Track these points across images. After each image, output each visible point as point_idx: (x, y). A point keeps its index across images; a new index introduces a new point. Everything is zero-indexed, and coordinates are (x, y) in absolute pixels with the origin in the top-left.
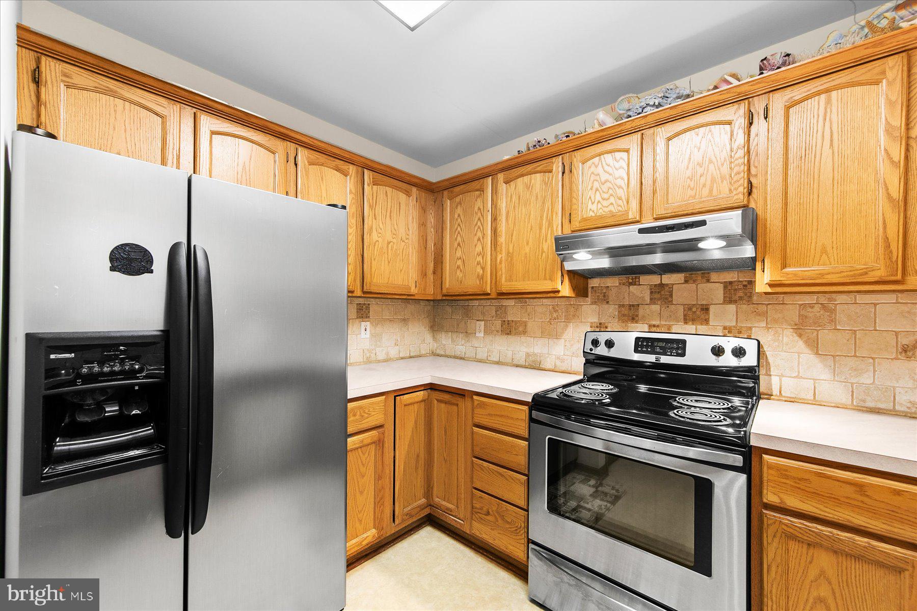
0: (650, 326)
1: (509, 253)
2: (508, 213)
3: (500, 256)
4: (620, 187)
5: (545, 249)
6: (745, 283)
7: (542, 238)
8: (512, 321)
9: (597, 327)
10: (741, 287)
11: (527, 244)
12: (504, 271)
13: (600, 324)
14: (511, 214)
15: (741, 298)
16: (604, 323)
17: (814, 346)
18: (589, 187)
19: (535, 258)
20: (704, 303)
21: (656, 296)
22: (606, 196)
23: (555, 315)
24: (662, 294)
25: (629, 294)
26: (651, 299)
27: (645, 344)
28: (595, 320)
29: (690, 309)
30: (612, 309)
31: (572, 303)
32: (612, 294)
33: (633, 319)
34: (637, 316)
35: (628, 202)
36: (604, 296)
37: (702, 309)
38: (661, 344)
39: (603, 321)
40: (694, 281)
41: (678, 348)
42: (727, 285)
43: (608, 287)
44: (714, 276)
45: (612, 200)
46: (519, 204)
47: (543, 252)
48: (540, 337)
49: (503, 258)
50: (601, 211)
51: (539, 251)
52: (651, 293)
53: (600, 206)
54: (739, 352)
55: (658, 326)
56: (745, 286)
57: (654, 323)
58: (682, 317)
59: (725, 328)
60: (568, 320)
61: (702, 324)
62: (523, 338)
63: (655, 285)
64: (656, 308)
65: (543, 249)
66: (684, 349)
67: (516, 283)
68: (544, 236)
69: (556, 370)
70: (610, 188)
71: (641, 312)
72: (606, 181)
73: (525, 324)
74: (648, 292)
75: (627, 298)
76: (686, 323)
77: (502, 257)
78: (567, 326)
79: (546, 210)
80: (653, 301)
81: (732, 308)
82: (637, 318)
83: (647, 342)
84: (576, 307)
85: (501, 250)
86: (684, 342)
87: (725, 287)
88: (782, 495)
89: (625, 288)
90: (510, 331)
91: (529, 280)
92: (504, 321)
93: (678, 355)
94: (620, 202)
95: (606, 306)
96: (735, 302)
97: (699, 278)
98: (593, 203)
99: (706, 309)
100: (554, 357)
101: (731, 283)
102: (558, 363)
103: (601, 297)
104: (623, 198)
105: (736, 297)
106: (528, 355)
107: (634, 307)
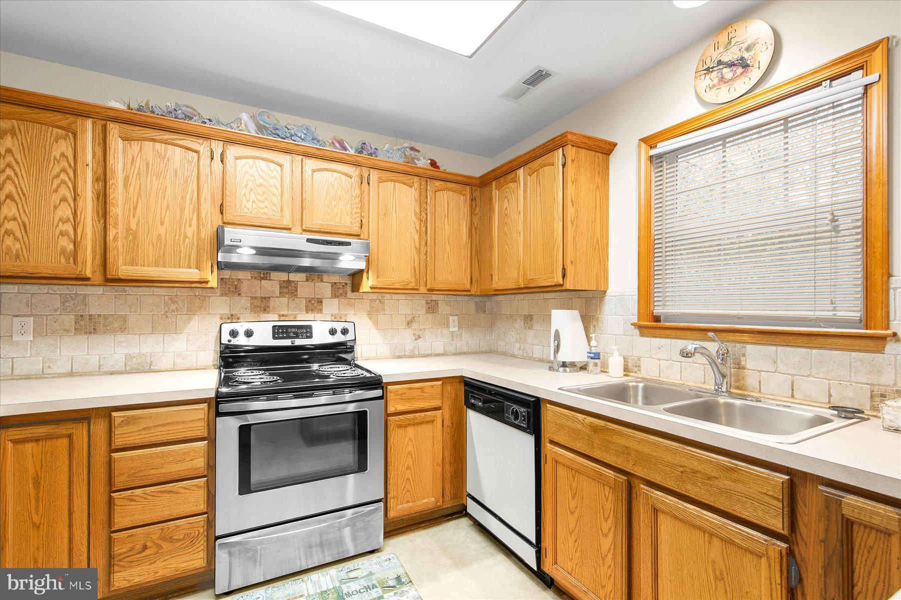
0: (280, 316)
1: (129, 229)
2: (126, 179)
3: (114, 232)
4: (274, 195)
5: (190, 234)
6: (344, 284)
7: (184, 220)
8: (99, 316)
9: (228, 318)
10: (341, 286)
11: (162, 223)
12: (120, 251)
13: (232, 315)
14: (133, 182)
15: (341, 294)
16: (236, 315)
17: (376, 323)
18: (243, 185)
19: (174, 242)
20: (319, 297)
21: (285, 290)
22: (261, 198)
23: (173, 307)
24: (289, 289)
25: (261, 287)
26: (280, 293)
27: (280, 331)
28: (226, 311)
29: (310, 302)
30: (244, 301)
31: (197, 294)
32: (245, 286)
33: (265, 310)
34: (268, 307)
35: (282, 210)
36: (236, 288)
37: (318, 302)
38: (293, 330)
39: (234, 312)
40: (313, 280)
41: (307, 332)
42: (334, 284)
43: (239, 280)
44: (325, 278)
45: (267, 204)
46: (147, 173)
47: (186, 237)
48: (151, 334)
49: (120, 235)
50: (256, 210)
51: (180, 235)
52: (281, 287)
53: (255, 206)
54: (345, 332)
55: (286, 316)
56: (343, 286)
57: (282, 313)
58: (304, 308)
59: (332, 315)
60: (191, 312)
61: (318, 313)
62: (120, 337)
63: (284, 281)
64: (284, 300)
65: (185, 233)
66: (311, 332)
67: (143, 268)
68: (188, 220)
69: (176, 368)
70: (264, 193)
71: (272, 303)
72: (261, 185)
73: (125, 319)
74: (278, 287)
75: (259, 291)
76: (307, 312)
77: (117, 233)
78: (190, 319)
79: (190, 191)
80: (282, 294)
81: (336, 301)
82: (268, 309)
83: (283, 330)
84: (201, 298)
85: (116, 224)
86: (310, 327)
87: (332, 286)
88: (395, 406)
89: (257, 282)
90: (95, 329)
91: (164, 267)
92: (82, 316)
93: (308, 337)
94: (275, 208)
95: (237, 298)
96: (338, 297)
97: (316, 278)
98: (248, 201)
99: (320, 302)
100: (172, 354)
101: (335, 283)
102: (178, 361)
103: (232, 289)
104: (278, 205)
105: (338, 294)
106: (129, 357)
107: (265, 299)
